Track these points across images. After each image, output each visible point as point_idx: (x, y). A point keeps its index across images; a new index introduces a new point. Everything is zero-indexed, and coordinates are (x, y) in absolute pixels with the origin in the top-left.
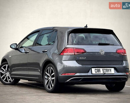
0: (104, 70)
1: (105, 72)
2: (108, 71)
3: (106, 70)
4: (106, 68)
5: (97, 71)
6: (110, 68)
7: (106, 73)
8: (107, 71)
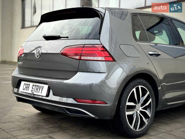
0: (34, 87)
1: (33, 92)
2: (39, 89)
3: (36, 87)
4: (37, 84)
5: (26, 87)
6: (43, 85)
7: (35, 93)
8: (37, 89)
